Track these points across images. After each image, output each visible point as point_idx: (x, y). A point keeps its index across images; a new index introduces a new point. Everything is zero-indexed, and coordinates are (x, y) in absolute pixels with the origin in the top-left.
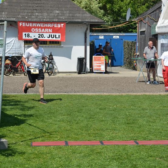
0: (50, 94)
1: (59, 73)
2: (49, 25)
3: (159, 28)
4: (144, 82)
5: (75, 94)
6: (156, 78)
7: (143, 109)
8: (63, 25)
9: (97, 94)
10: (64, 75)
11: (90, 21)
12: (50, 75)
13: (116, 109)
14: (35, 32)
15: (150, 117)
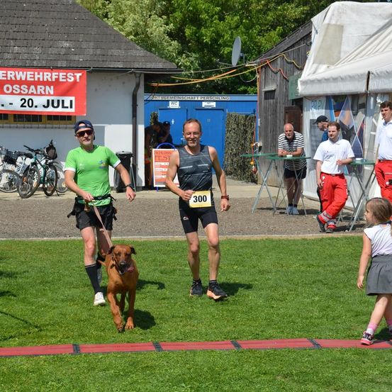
0: (45, 239)
2: (47, 76)
3: (304, 83)
4: (270, 209)
7: (261, 272)
8: (80, 76)
9: (159, 238)
11: (144, 67)
12: (48, 195)
14: (12, 93)
15: (275, 288)
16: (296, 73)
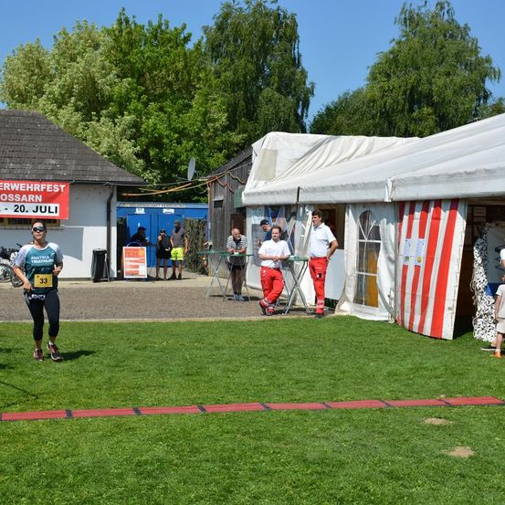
2: (37, 187)
3: (247, 195)
4: (221, 296)
6: (243, 289)
7: (218, 348)
8: (64, 188)
9: (131, 320)
11: (117, 180)
13: (165, 348)
14: (7, 201)
15: (230, 361)
16: (240, 187)
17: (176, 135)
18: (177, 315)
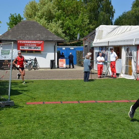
0: (35, 79)
1: (40, 68)
2: (35, 42)
3: (94, 44)
5: (49, 79)
7: (84, 87)
8: (42, 42)
9: (61, 79)
10: (43, 70)
12: (35, 70)
13: (70, 87)
14: (27, 46)
15: (87, 90)
16: (92, 41)
17: (74, 26)
18: (73, 78)
